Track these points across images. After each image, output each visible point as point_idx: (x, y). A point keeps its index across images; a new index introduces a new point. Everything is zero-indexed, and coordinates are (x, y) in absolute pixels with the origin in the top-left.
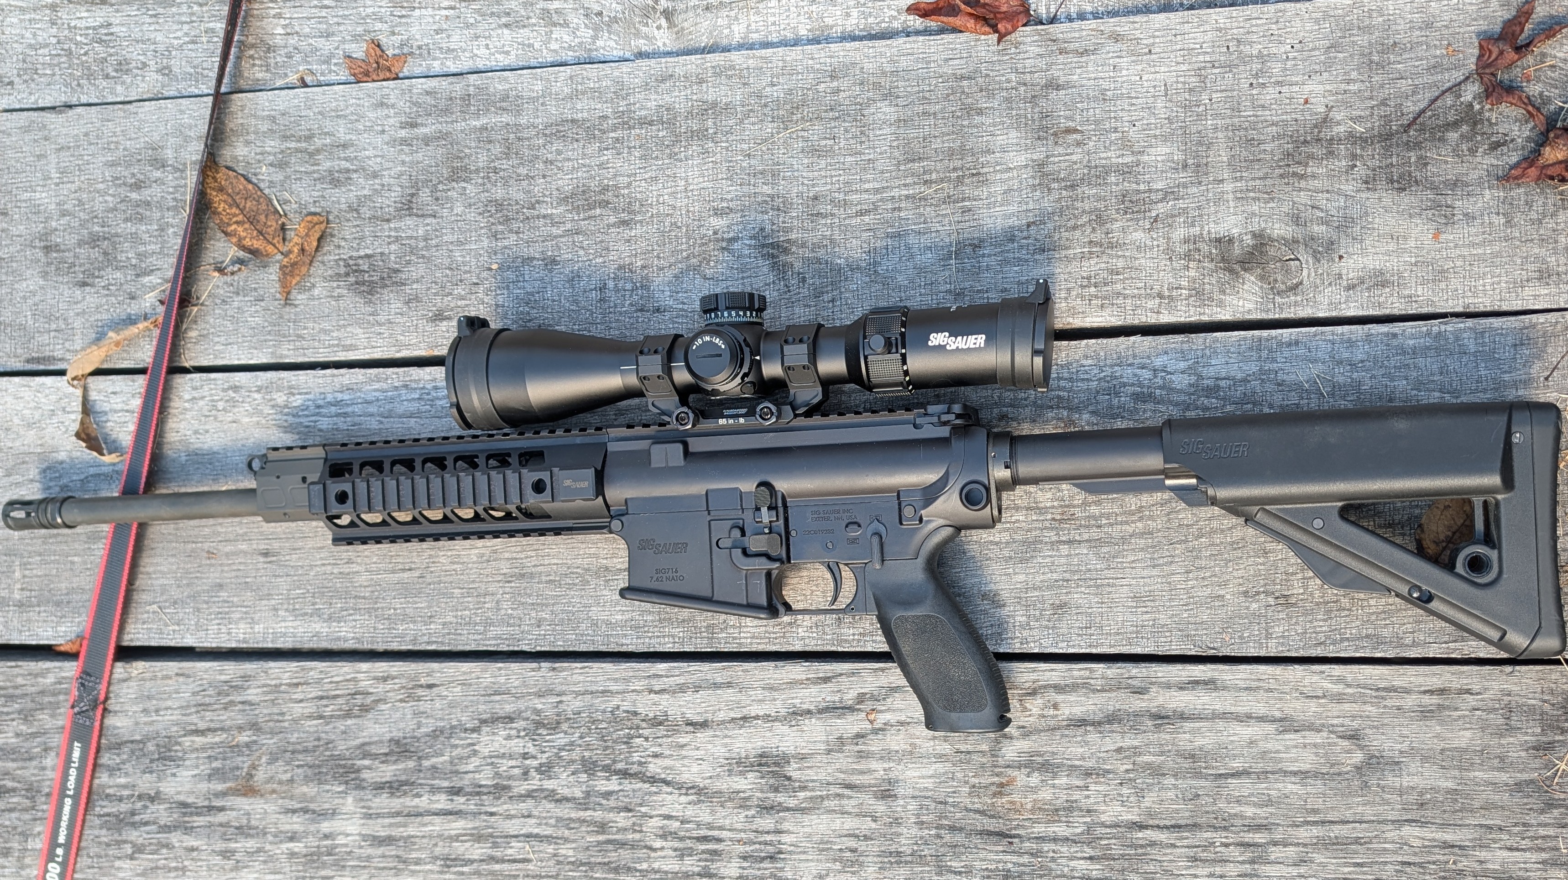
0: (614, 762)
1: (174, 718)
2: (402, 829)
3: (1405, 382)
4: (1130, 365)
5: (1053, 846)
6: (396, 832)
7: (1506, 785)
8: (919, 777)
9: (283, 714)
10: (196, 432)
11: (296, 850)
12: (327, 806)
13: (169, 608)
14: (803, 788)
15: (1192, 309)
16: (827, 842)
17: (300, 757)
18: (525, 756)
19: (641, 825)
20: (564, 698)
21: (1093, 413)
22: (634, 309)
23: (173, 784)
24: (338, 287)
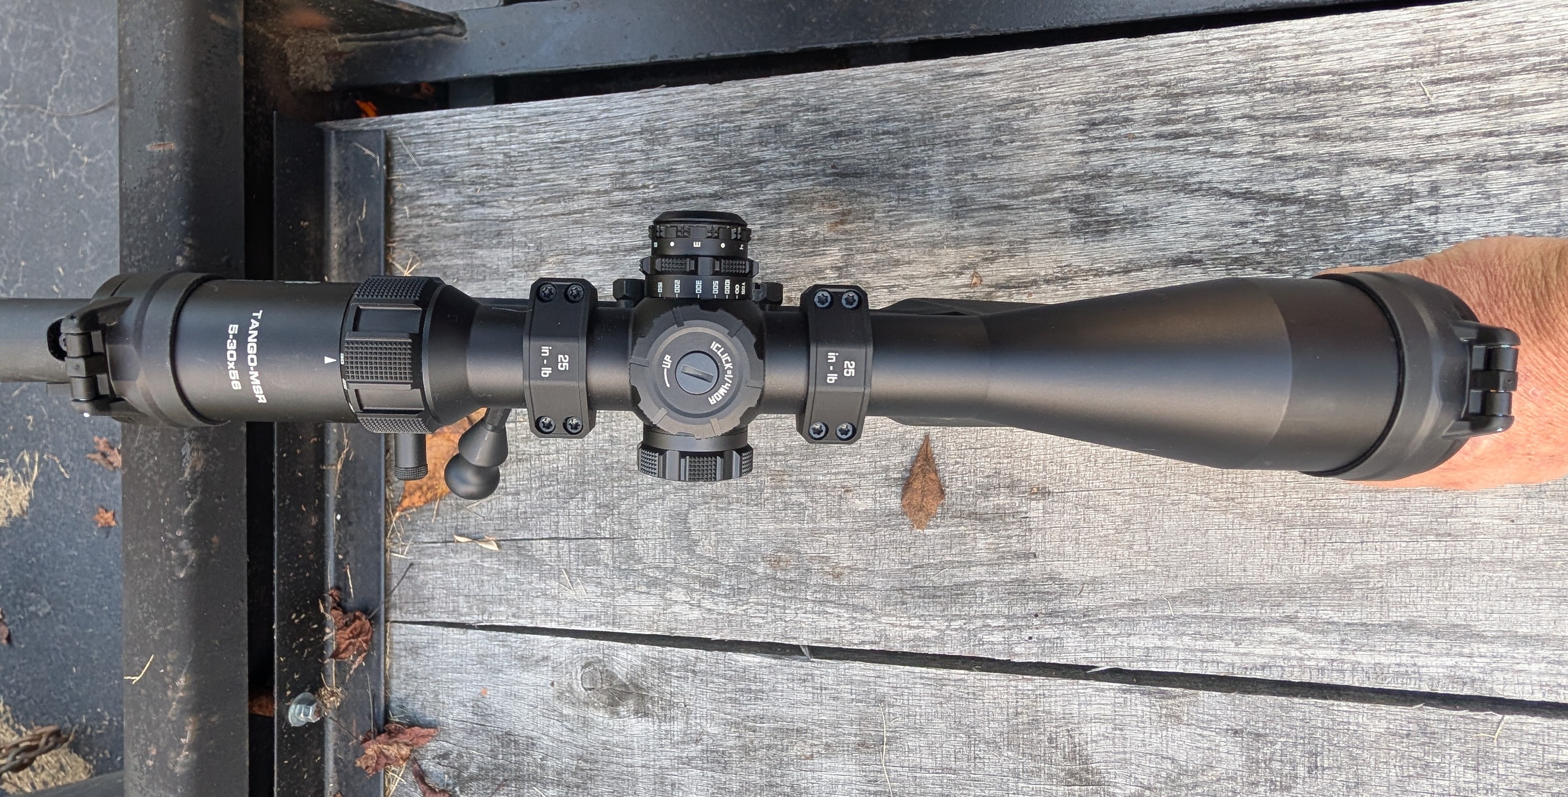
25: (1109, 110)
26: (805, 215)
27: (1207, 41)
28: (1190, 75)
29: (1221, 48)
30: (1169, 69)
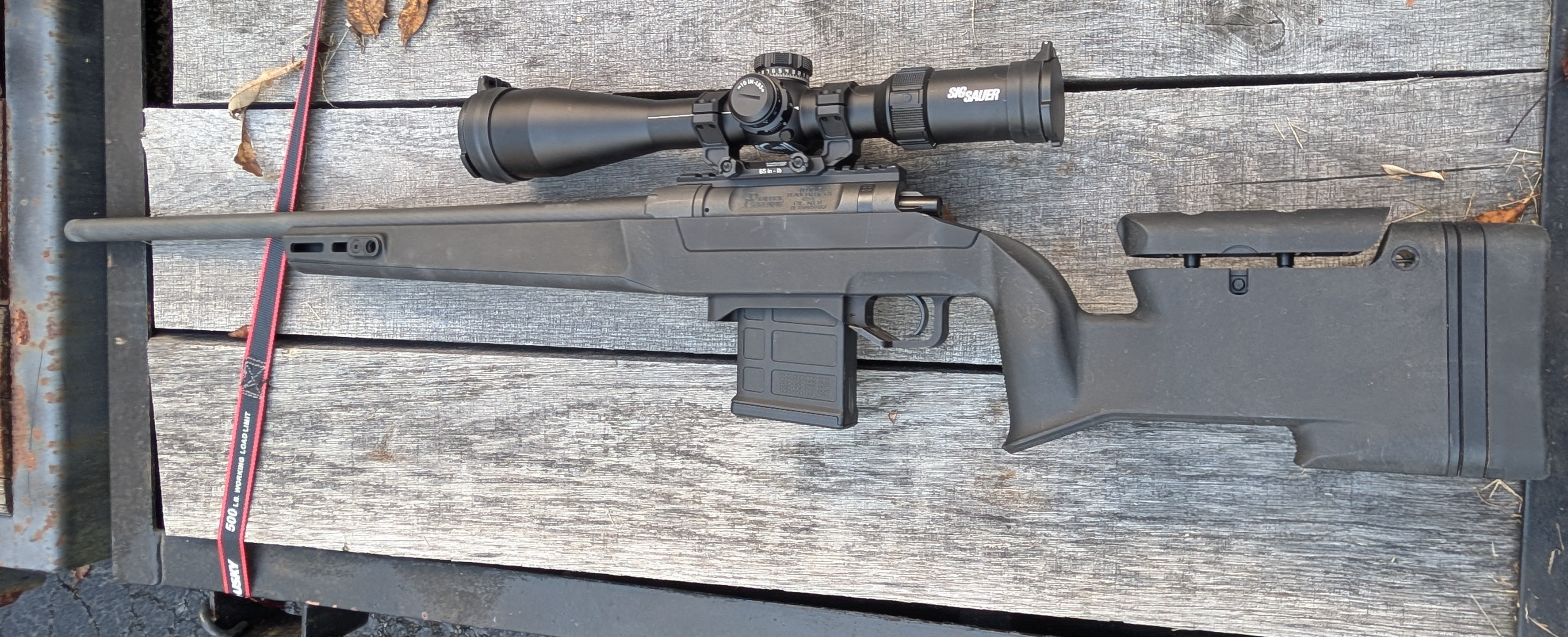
0: (678, 445)
1: (324, 395)
2: (505, 493)
3: (1373, 135)
4: (1126, 115)
5: (1044, 530)
6: (499, 495)
7: (1447, 496)
8: (933, 469)
9: (409, 395)
10: (336, 158)
11: (422, 506)
12: (446, 471)
13: (317, 304)
14: (835, 474)
15: (1183, 67)
16: (854, 519)
17: (423, 430)
18: (605, 437)
19: (700, 498)
20: (637, 390)
21: (1092, 157)
22: (695, 58)
23: (324, 449)
24: (450, 36)
25: (797, 539)
26: (1036, 488)
27: (733, 577)
28: (744, 555)
29: (725, 570)
30: (757, 562)
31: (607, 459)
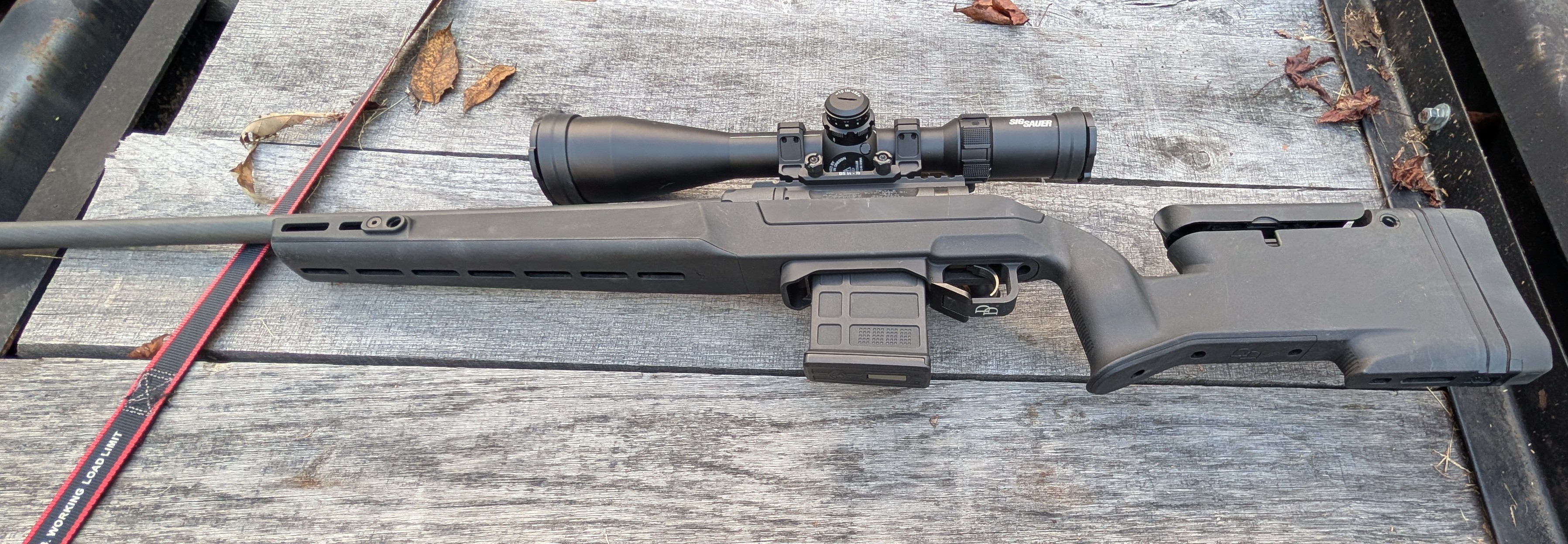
0: (701, 456)
1: (245, 413)
2: (471, 518)
5: (1088, 523)
7: (1414, 473)
8: (975, 470)
9: (369, 411)
12: (393, 497)
14: (875, 478)
16: (895, 523)
17: (377, 450)
18: (615, 450)
19: (721, 511)
20: (661, 401)
26: (1075, 483)
31: (612, 474)
